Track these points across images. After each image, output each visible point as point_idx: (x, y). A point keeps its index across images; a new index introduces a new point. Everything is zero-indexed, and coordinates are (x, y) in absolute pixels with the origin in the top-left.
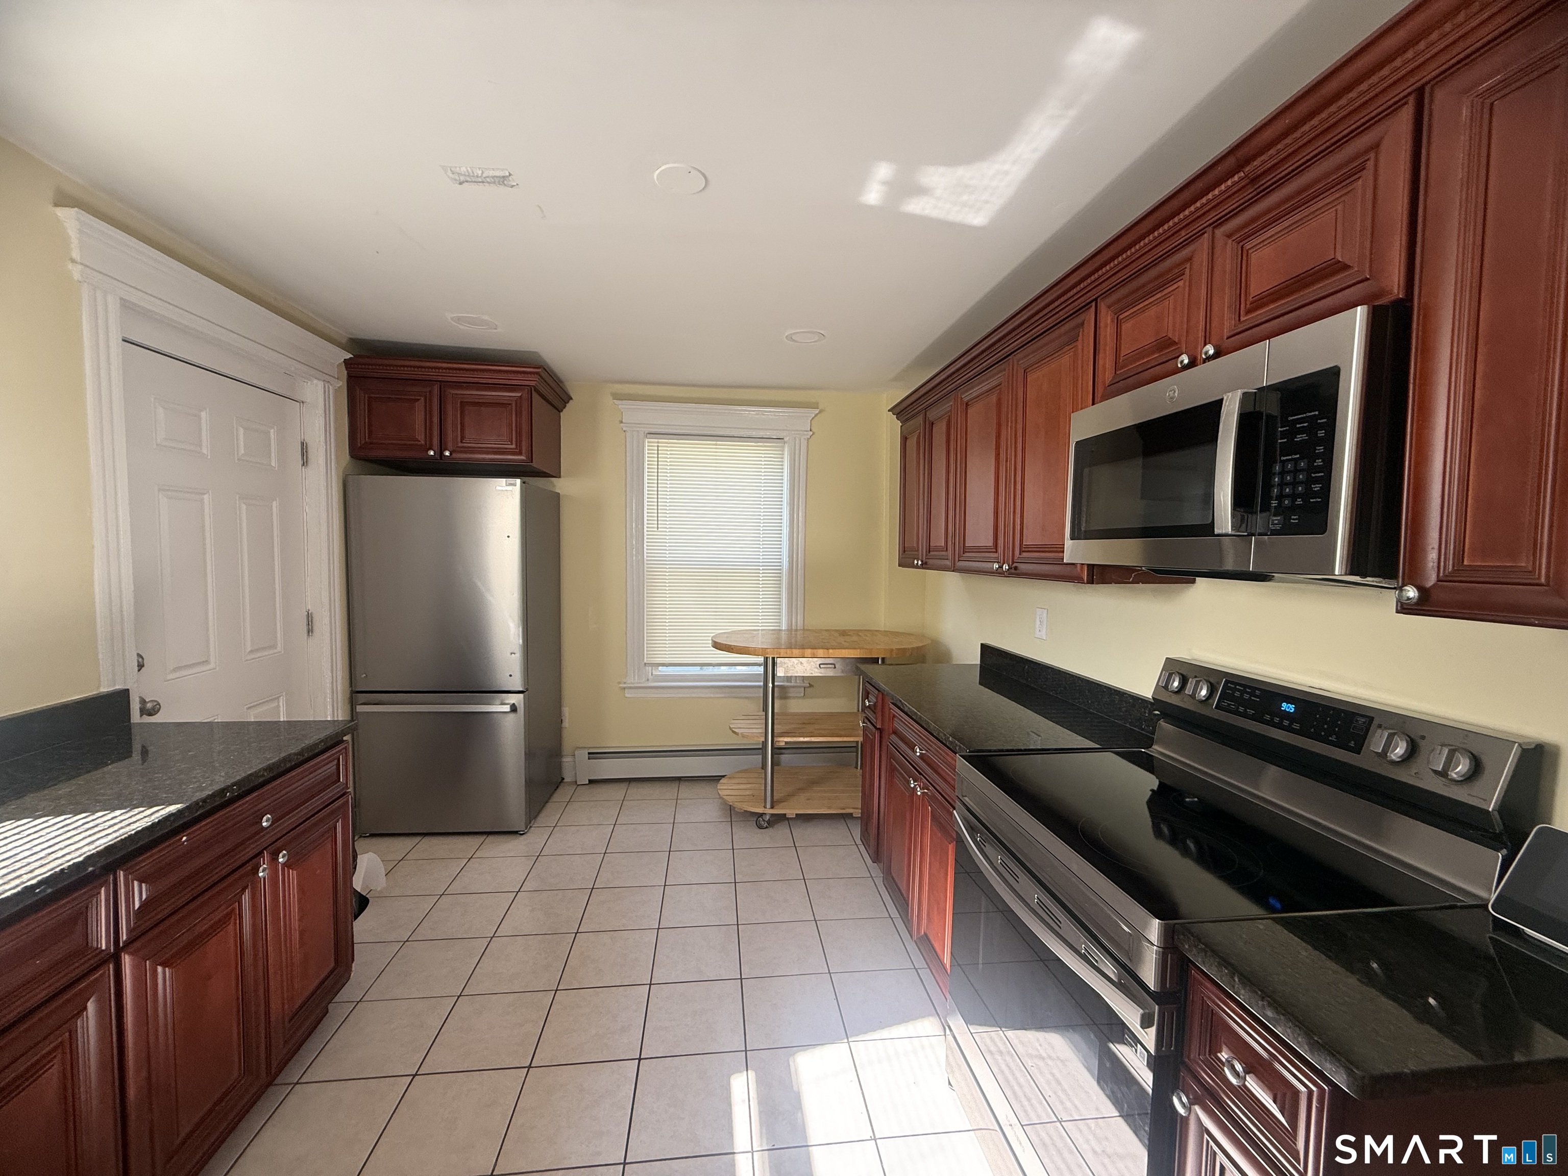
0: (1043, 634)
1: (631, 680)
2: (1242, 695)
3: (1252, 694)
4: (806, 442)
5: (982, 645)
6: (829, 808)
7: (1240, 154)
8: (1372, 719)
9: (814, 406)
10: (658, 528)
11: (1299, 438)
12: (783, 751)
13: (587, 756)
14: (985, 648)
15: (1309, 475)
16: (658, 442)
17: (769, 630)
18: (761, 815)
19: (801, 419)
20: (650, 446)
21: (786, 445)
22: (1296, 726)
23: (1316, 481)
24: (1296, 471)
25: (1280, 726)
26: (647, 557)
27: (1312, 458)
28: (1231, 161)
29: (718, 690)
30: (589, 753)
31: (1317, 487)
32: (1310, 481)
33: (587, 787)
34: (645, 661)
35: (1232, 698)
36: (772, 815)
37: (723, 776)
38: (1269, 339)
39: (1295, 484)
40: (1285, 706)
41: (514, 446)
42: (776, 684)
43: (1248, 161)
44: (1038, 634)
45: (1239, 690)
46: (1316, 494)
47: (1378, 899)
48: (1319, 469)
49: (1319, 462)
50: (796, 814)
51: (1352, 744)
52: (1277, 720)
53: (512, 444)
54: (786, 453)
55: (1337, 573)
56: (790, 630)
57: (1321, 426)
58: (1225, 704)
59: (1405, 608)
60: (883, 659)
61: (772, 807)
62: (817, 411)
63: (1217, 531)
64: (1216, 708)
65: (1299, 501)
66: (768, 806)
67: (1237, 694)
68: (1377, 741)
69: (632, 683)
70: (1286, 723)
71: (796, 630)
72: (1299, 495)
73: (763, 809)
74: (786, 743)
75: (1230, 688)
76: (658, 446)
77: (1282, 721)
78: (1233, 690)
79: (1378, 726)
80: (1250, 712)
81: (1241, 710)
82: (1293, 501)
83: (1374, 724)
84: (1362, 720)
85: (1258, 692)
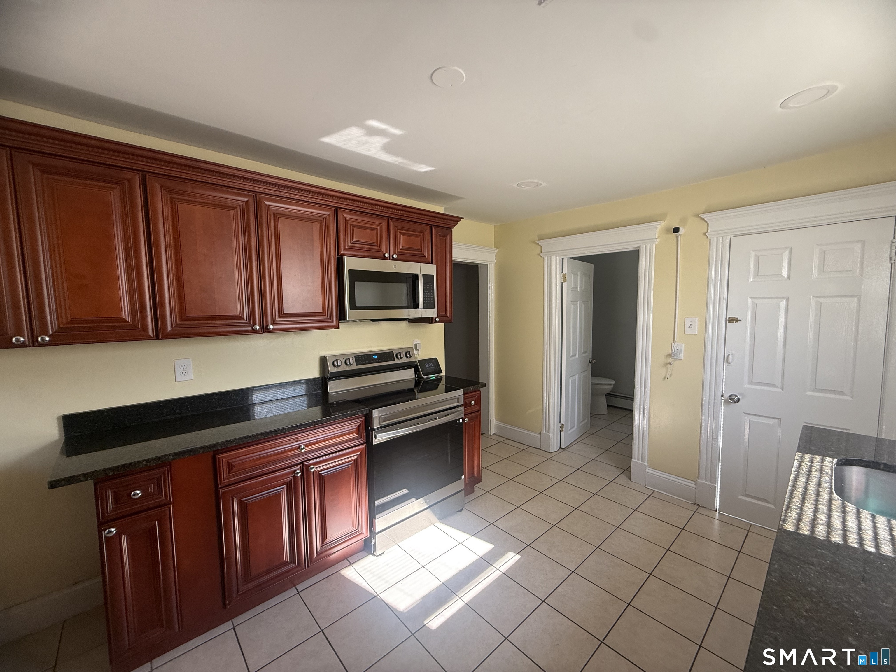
3: (364, 357)
11: (427, 288)
15: (430, 296)
22: (379, 360)
24: (428, 295)
27: (430, 293)
31: (432, 299)
35: (359, 360)
39: (428, 298)
43: (403, 211)
45: (361, 357)
46: (432, 301)
48: (432, 295)
51: (393, 359)
57: (431, 286)
58: (358, 363)
63: (419, 308)
64: (356, 365)
68: (397, 356)
70: (377, 361)
75: (357, 358)
77: (375, 361)
78: (359, 358)
79: (395, 353)
80: (367, 362)
81: (364, 362)
82: (428, 301)
83: (394, 353)
84: (391, 353)
85: (366, 356)
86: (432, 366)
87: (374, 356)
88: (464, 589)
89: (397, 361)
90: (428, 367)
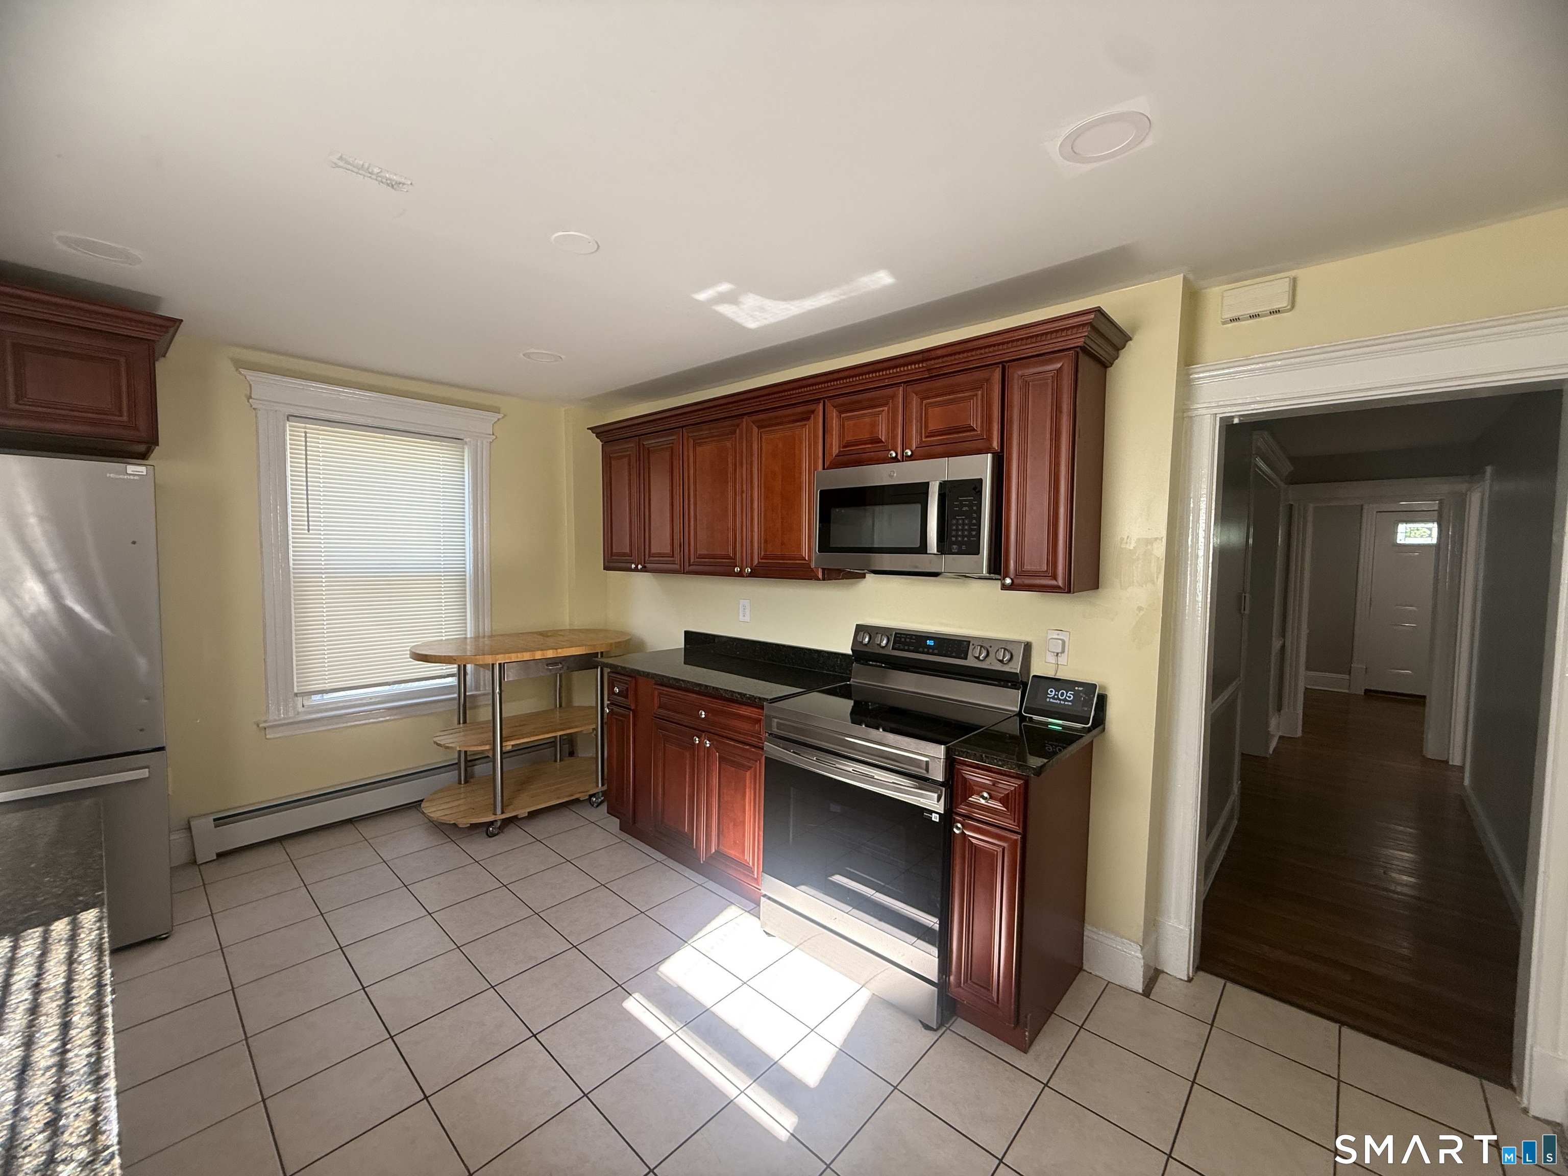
0: (747, 618)
1: (276, 714)
2: (905, 640)
3: (911, 639)
4: (488, 444)
5: (686, 633)
6: (559, 798)
7: (926, 355)
8: (969, 642)
9: (497, 410)
10: (309, 531)
11: (964, 509)
12: (477, 762)
13: (212, 824)
14: (688, 634)
15: (969, 527)
16: (305, 428)
17: (453, 639)
18: (492, 823)
19: (482, 423)
20: (293, 433)
21: (466, 447)
22: (936, 651)
23: (974, 530)
24: (964, 524)
25: (928, 653)
26: (294, 564)
27: (971, 519)
28: (920, 357)
29: (396, 711)
30: (215, 820)
31: (974, 533)
32: (971, 530)
33: (215, 863)
34: (296, 691)
35: (900, 642)
36: (503, 820)
37: (422, 801)
38: (948, 457)
39: (963, 530)
40: (929, 642)
41: (125, 418)
42: (467, 694)
43: (927, 360)
44: (741, 618)
45: (903, 637)
46: (974, 536)
47: (974, 728)
48: (974, 525)
49: (974, 521)
50: (529, 812)
51: (963, 655)
52: (926, 650)
53: (121, 416)
54: (466, 454)
55: (984, 573)
56: (476, 638)
57: (975, 505)
58: (896, 646)
59: (1004, 587)
60: (602, 653)
61: (503, 813)
62: (500, 416)
63: (928, 552)
64: (892, 649)
65: (966, 539)
66: (499, 811)
67: (903, 640)
68: (974, 651)
69: (275, 720)
70: (931, 651)
71: (484, 637)
72: (966, 536)
73: (494, 816)
74: (513, 746)
75: (898, 637)
76: (306, 433)
77: (928, 650)
78: (901, 638)
79: (973, 645)
80: (912, 648)
81: (906, 648)
82: (963, 538)
83: (971, 644)
84: (965, 643)
85: (914, 637)
86: (1065, 700)
87: (928, 641)
88: (694, 1036)
89: (970, 662)
90: (1053, 698)
